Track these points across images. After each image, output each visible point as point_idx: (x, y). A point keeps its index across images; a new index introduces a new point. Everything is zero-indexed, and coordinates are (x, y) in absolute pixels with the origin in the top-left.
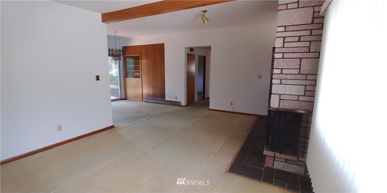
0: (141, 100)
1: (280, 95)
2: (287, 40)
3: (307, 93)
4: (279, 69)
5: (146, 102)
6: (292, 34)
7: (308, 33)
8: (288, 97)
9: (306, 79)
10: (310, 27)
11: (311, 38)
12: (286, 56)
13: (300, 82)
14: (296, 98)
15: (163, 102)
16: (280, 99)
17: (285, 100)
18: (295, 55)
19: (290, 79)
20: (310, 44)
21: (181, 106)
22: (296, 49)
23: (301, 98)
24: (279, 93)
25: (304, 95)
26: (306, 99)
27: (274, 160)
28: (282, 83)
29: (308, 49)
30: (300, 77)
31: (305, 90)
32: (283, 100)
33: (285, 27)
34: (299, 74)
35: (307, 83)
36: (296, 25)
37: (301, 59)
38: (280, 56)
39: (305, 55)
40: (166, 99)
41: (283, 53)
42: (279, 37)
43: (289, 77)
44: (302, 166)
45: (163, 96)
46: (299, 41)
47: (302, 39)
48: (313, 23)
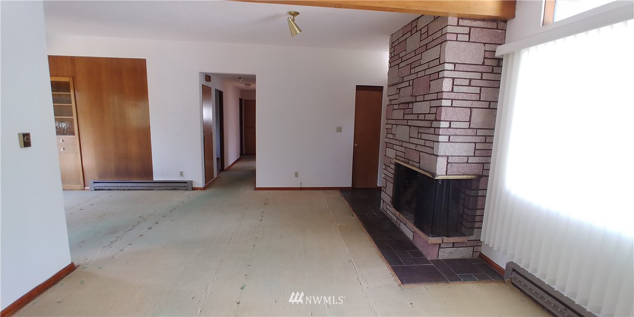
0: (81, 186)
1: (448, 157)
2: (457, 82)
3: (477, 153)
4: (447, 121)
5: (95, 190)
6: (462, 75)
7: (478, 76)
8: (457, 160)
9: (476, 135)
10: (481, 69)
11: (481, 83)
12: (455, 103)
13: (470, 139)
14: (465, 160)
15: (147, 185)
16: (448, 163)
17: (454, 163)
18: (465, 104)
19: (459, 136)
20: (481, 90)
21: (194, 189)
22: (466, 95)
23: (471, 160)
24: (447, 154)
25: (474, 156)
26: (476, 160)
27: (440, 248)
28: (451, 140)
29: (478, 96)
30: (470, 132)
31: (475, 149)
32: (451, 163)
33: (455, 64)
34: (469, 128)
35: (477, 139)
36: (466, 64)
37: (471, 108)
38: (448, 103)
39: (476, 104)
40: (155, 179)
41: (452, 100)
42: (448, 78)
43: (458, 132)
44: (471, 246)
45: (147, 172)
46: (469, 85)
47: (473, 83)
48: (483, 64)
